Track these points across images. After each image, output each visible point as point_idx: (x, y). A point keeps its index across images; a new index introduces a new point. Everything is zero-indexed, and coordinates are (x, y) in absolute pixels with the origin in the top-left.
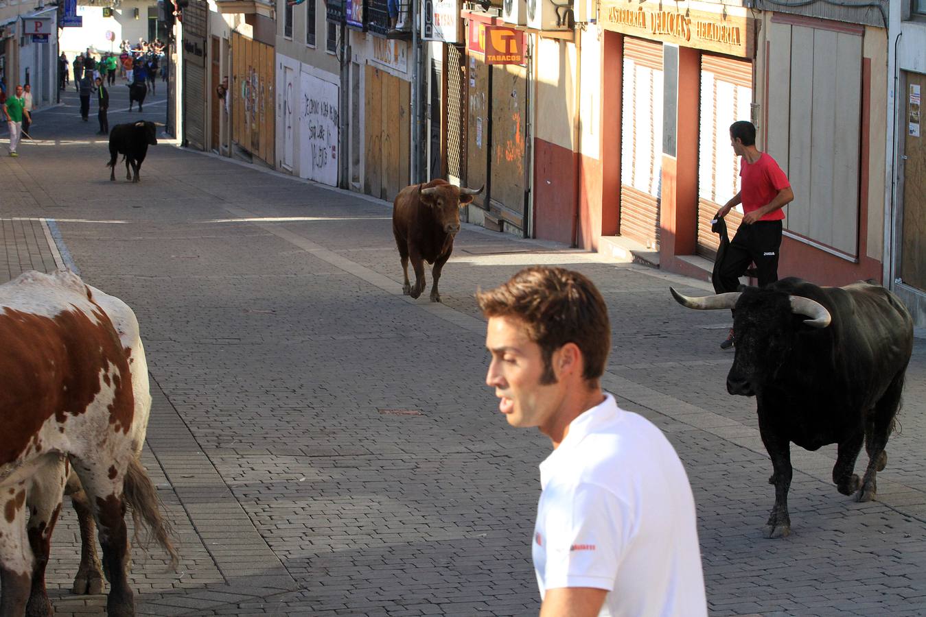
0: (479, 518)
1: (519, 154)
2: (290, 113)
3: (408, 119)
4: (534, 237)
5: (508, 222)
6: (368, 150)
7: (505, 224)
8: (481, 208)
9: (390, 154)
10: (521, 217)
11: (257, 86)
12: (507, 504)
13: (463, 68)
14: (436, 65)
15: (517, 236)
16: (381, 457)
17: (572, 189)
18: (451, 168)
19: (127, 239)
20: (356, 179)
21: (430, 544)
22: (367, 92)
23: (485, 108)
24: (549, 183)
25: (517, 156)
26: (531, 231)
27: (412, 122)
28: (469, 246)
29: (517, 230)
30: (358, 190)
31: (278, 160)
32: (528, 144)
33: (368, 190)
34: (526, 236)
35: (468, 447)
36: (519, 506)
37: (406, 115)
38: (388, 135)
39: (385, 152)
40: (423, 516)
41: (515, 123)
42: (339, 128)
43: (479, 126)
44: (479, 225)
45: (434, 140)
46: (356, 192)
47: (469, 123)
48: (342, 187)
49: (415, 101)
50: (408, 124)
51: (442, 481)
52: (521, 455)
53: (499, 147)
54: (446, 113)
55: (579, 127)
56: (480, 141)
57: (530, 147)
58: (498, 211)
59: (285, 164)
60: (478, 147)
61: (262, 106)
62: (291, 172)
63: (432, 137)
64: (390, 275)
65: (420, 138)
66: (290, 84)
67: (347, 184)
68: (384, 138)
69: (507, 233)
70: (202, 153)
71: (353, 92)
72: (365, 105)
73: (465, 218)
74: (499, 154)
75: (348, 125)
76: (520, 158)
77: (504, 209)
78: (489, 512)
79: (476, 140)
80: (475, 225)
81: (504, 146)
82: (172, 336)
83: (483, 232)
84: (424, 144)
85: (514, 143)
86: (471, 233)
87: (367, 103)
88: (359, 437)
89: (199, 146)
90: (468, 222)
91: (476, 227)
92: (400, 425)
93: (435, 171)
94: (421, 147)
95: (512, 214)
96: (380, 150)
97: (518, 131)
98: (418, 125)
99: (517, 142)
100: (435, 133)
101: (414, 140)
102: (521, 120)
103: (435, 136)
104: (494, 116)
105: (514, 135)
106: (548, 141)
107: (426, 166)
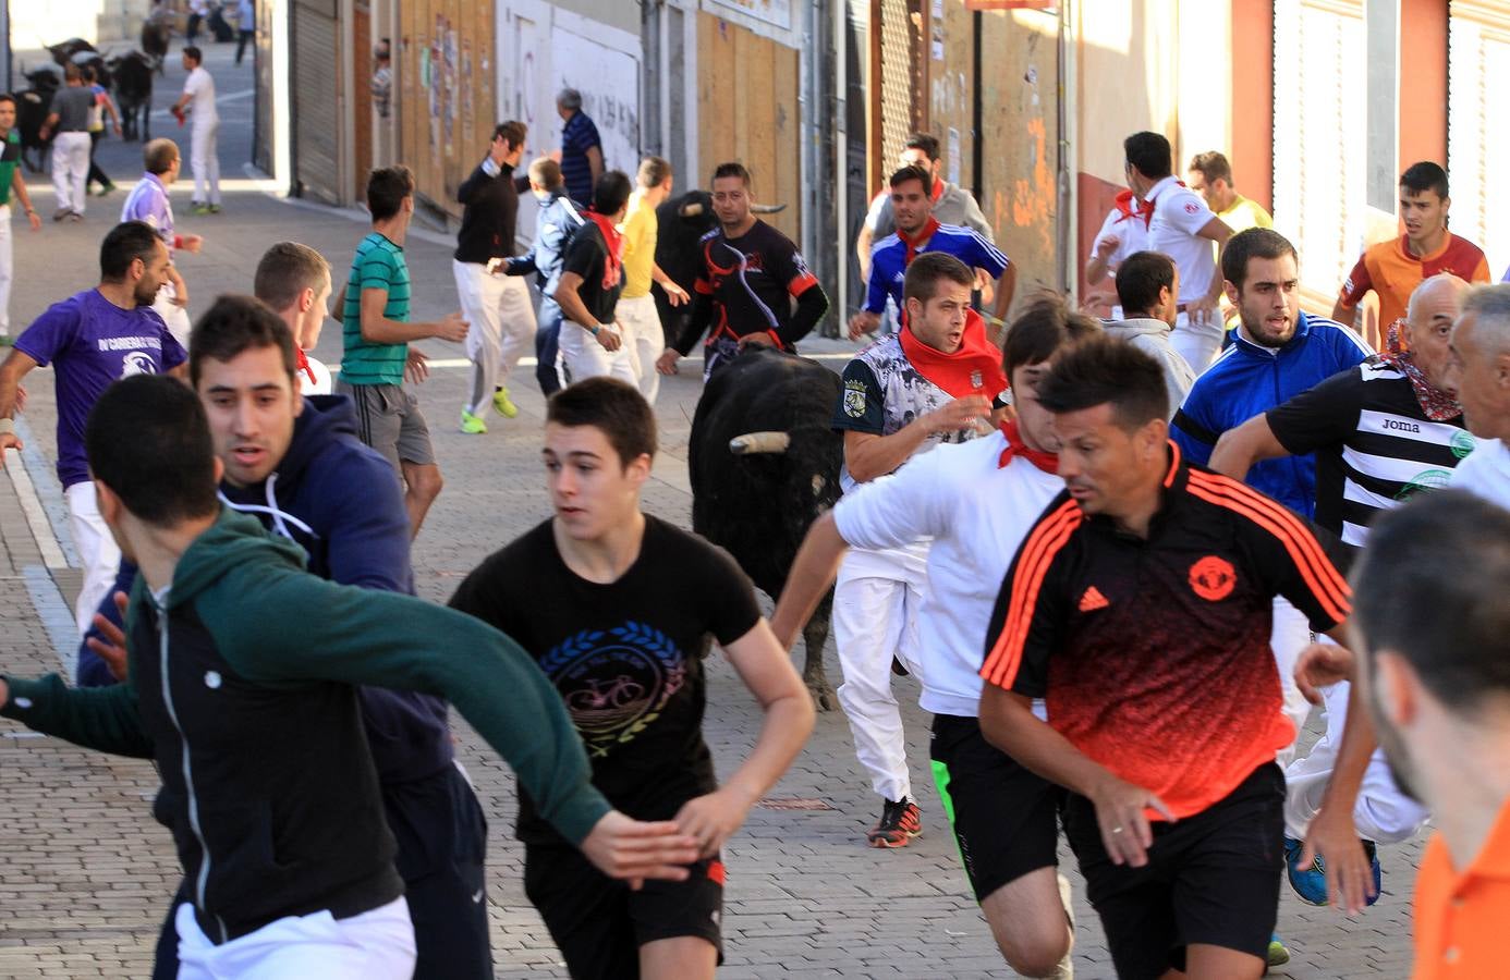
1: (1045, 210)
3: (794, 132)
11: (454, 60)
13: (917, 18)
23: (966, 106)
25: (1039, 216)
27: (803, 139)
32: (1062, 188)
35: (935, 883)
37: (789, 124)
41: (1033, 140)
43: (954, 147)
45: (853, 180)
49: (810, 93)
50: (793, 145)
51: (877, 963)
53: (999, 194)
54: (879, 119)
57: (1067, 195)
61: (467, 105)
63: (849, 174)
65: (823, 176)
66: (529, 56)
70: (334, 211)
71: (671, 73)
72: (699, 100)
74: (999, 210)
75: (658, 147)
76: (1046, 219)
81: (1011, 192)
84: (832, 190)
85: (1032, 187)
87: (704, 98)
89: (328, 194)
92: (781, 834)
97: (1040, 158)
98: (817, 146)
99: (1040, 183)
100: (855, 164)
101: (808, 179)
102: (1047, 134)
103: (855, 170)
104: (986, 126)
105: (1031, 168)
106: (1108, 180)
107: (837, 239)
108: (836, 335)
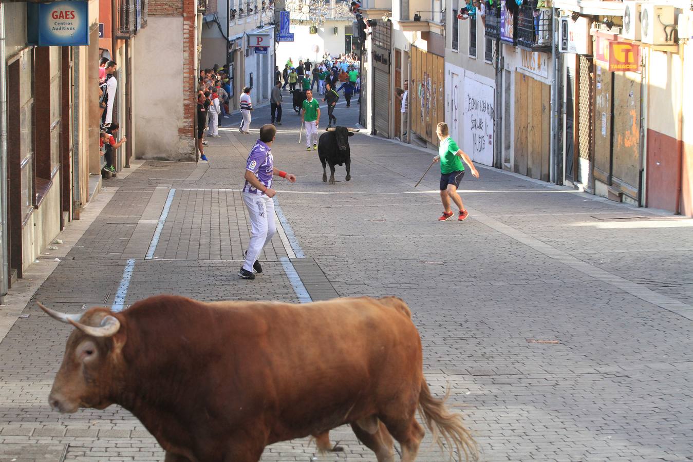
0: (606, 424)
1: (635, 141)
2: (456, 109)
3: (548, 114)
4: (647, 207)
5: (626, 195)
6: (517, 139)
7: (624, 196)
8: (605, 184)
9: (534, 141)
10: (636, 191)
11: (430, 88)
12: (627, 413)
13: (592, 75)
15: (632, 205)
16: (528, 376)
17: (676, 169)
18: (582, 152)
19: (329, 206)
20: (507, 161)
21: (567, 443)
22: (516, 93)
23: (609, 105)
24: (658, 164)
25: (633, 143)
26: (644, 202)
27: (551, 116)
28: (596, 213)
29: (633, 201)
30: (509, 169)
32: (642, 134)
33: (516, 169)
34: (640, 206)
35: (597, 369)
36: (636, 415)
37: (547, 111)
38: (532, 127)
39: (530, 139)
40: (562, 422)
41: (632, 117)
42: (494, 121)
43: (604, 119)
44: (603, 197)
45: (569, 130)
46: (507, 170)
47: (596, 117)
48: (497, 167)
49: (554, 100)
50: (548, 118)
51: (577, 395)
52: (637, 375)
53: (619, 135)
54: (578, 110)
55: (682, 121)
56: (604, 131)
57: (643, 136)
58: (618, 186)
60: (602, 136)
61: (434, 104)
63: (567, 128)
64: (534, 235)
65: (558, 128)
66: (456, 86)
67: (501, 164)
68: (529, 129)
69: (625, 203)
70: (388, 140)
71: (506, 93)
72: (515, 103)
73: (593, 191)
74: (619, 141)
75: (501, 118)
76: (635, 144)
77: (623, 184)
78: (613, 419)
79: (601, 130)
80: (601, 196)
81: (624, 135)
82: (366, 282)
83: (606, 202)
84: (561, 134)
85: (631, 133)
86: (597, 202)
87: (517, 101)
88: (512, 360)
89: (386, 135)
90: (594, 194)
91: (600, 198)
92: (543, 352)
93: (569, 155)
94: (558, 135)
95: (630, 188)
96: (527, 138)
97: (634, 123)
98: (556, 119)
99: (634, 132)
100: (569, 125)
101: (553, 130)
102: (637, 115)
103: (569, 127)
104: (615, 112)
105: (631, 127)
106: (657, 131)
107: (562, 151)
108: (562, 185)
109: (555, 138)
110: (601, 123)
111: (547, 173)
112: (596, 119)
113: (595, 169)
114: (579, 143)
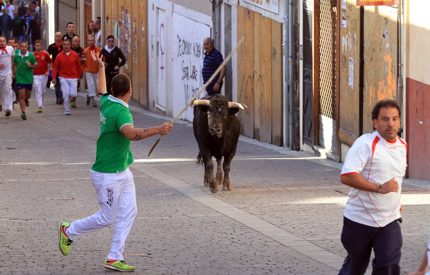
1: (391, 94)
2: (163, 54)
3: (280, 59)
9: (262, 94)
11: (129, 27)
13: (335, 9)
14: (308, 6)
18: (323, 109)
22: (239, 33)
23: (357, 48)
24: (421, 123)
25: (389, 96)
27: (284, 62)
28: (342, 187)
31: (151, 101)
32: (399, 85)
37: (278, 56)
38: (260, 76)
39: (257, 92)
41: (386, 63)
43: (351, 66)
47: (341, 64)
49: (287, 42)
50: (280, 64)
53: (371, 87)
54: (318, 54)
56: (352, 81)
57: (402, 88)
59: (158, 104)
60: (349, 88)
61: (134, 47)
62: (165, 112)
63: (304, 78)
64: (264, 216)
65: (293, 79)
66: (162, 25)
68: (256, 78)
71: (225, 33)
73: (338, 158)
74: (371, 94)
79: (348, 80)
81: (376, 86)
84: (297, 85)
85: (386, 84)
90: (340, 162)
93: (307, 112)
94: (293, 87)
96: (253, 90)
97: (389, 71)
98: (290, 66)
99: (389, 82)
100: (307, 73)
101: (286, 81)
102: (393, 61)
103: (307, 76)
104: (365, 57)
105: (386, 75)
106: (420, 81)
107: (299, 106)
108: (298, 149)
109: (289, 91)
110: (347, 71)
111: (279, 134)
112: (341, 66)
113: (341, 129)
114: (319, 97)
